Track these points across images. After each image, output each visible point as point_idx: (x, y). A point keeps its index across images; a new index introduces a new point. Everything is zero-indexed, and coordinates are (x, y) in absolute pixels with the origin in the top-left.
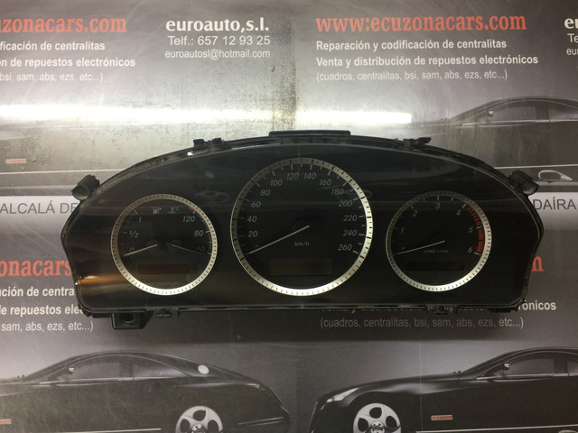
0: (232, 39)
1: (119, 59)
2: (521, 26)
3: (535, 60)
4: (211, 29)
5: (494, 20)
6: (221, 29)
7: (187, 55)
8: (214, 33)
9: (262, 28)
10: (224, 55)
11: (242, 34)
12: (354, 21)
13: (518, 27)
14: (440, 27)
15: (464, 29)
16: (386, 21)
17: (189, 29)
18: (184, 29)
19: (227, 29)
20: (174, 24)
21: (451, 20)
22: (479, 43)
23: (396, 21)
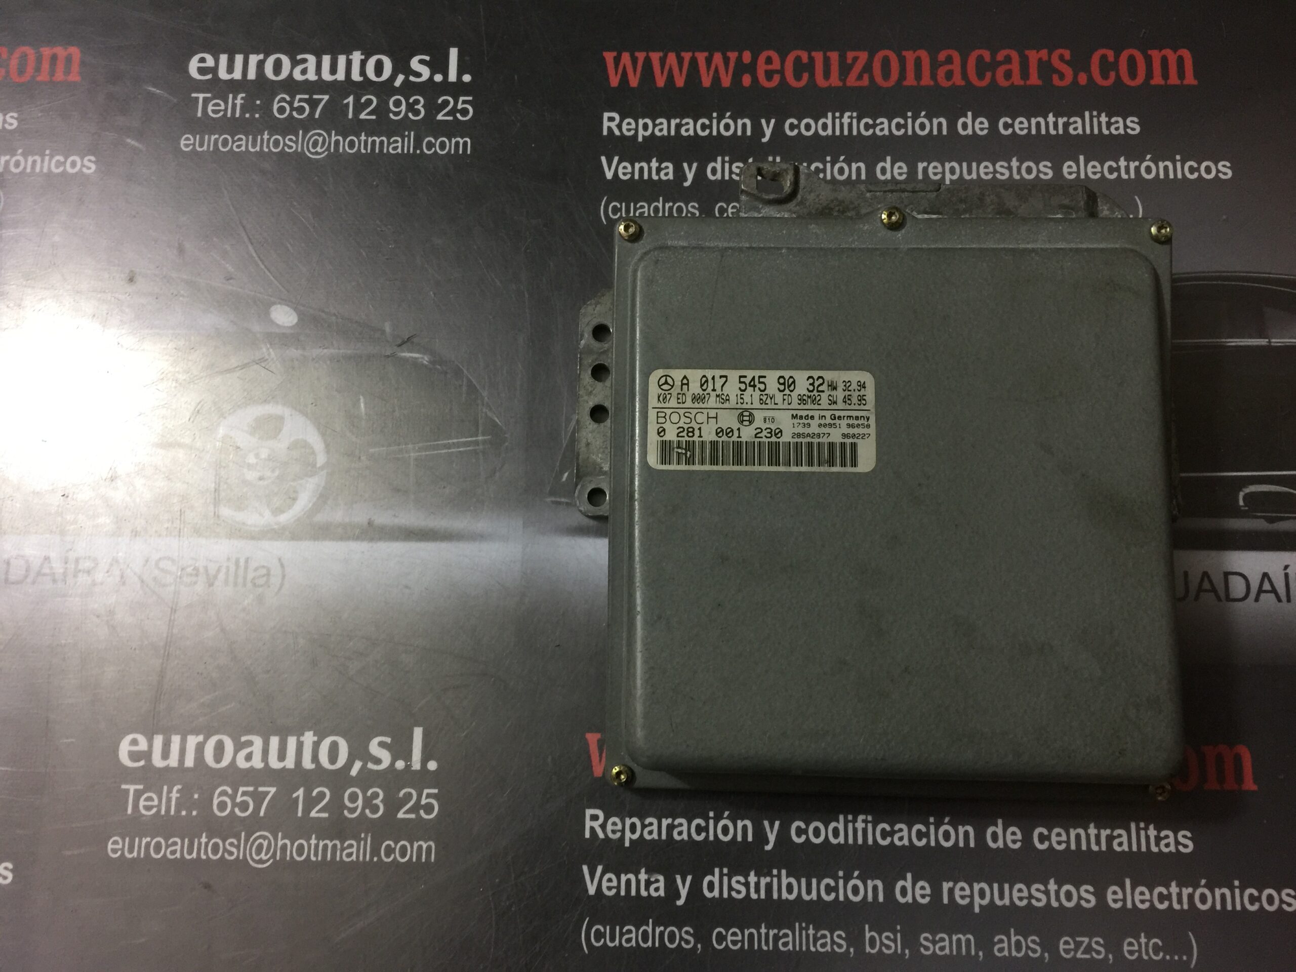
0: (369, 102)
1: (52, 157)
2: (1181, 74)
3: (1225, 169)
4: (312, 76)
5: (1104, 57)
6: (341, 76)
7: (242, 144)
8: (320, 86)
9: (452, 77)
10: (344, 147)
11: (396, 91)
12: (709, 61)
13: (1174, 80)
14: (949, 75)
15: (1017, 80)
16: (798, 59)
17: (252, 75)
18: (237, 75)
19: (356, 76)
20: (210, 62)
21: (980, 58)
22: (1061, 121)
23: (827, 60)
